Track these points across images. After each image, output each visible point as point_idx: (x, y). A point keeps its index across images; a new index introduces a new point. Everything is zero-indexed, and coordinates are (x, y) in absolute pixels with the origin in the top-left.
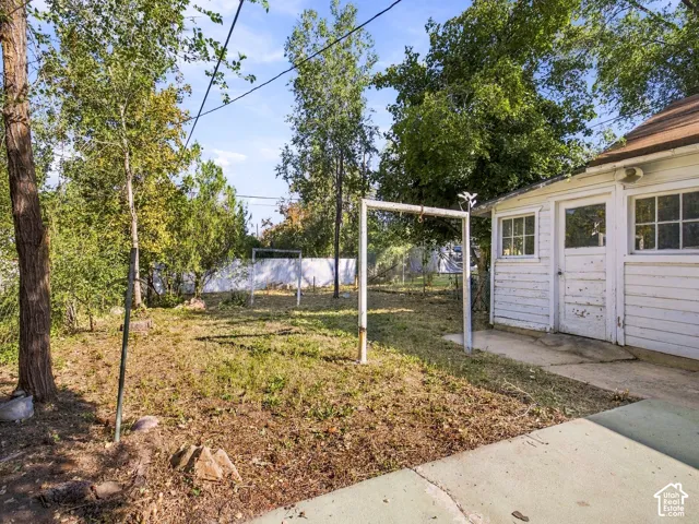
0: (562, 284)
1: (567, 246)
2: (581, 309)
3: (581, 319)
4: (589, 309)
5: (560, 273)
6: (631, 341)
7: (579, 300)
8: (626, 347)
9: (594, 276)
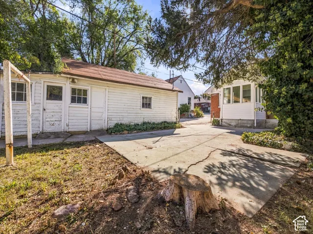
0: (45, 114)
1: (47, 99)
2: (53, 123)
3: (52, 126)
4: (56, 122)
5: (45, 110)
6: (70, 130)
7: (52, 120)
8: (69, 132)
9: (58, 111)
